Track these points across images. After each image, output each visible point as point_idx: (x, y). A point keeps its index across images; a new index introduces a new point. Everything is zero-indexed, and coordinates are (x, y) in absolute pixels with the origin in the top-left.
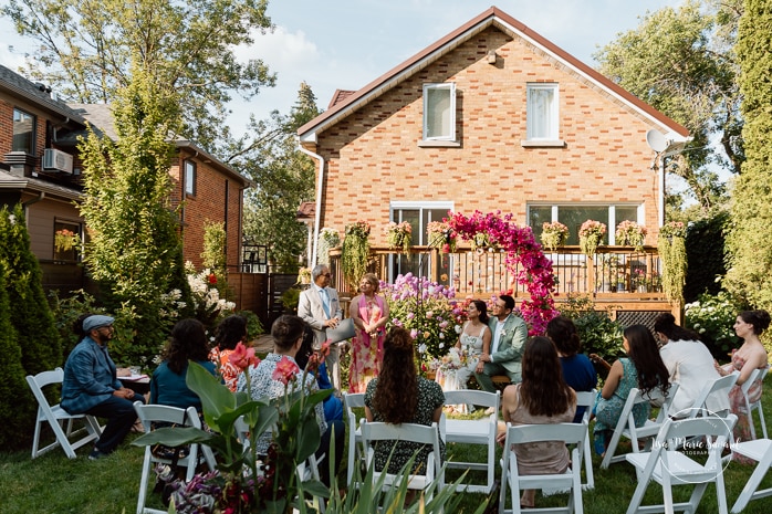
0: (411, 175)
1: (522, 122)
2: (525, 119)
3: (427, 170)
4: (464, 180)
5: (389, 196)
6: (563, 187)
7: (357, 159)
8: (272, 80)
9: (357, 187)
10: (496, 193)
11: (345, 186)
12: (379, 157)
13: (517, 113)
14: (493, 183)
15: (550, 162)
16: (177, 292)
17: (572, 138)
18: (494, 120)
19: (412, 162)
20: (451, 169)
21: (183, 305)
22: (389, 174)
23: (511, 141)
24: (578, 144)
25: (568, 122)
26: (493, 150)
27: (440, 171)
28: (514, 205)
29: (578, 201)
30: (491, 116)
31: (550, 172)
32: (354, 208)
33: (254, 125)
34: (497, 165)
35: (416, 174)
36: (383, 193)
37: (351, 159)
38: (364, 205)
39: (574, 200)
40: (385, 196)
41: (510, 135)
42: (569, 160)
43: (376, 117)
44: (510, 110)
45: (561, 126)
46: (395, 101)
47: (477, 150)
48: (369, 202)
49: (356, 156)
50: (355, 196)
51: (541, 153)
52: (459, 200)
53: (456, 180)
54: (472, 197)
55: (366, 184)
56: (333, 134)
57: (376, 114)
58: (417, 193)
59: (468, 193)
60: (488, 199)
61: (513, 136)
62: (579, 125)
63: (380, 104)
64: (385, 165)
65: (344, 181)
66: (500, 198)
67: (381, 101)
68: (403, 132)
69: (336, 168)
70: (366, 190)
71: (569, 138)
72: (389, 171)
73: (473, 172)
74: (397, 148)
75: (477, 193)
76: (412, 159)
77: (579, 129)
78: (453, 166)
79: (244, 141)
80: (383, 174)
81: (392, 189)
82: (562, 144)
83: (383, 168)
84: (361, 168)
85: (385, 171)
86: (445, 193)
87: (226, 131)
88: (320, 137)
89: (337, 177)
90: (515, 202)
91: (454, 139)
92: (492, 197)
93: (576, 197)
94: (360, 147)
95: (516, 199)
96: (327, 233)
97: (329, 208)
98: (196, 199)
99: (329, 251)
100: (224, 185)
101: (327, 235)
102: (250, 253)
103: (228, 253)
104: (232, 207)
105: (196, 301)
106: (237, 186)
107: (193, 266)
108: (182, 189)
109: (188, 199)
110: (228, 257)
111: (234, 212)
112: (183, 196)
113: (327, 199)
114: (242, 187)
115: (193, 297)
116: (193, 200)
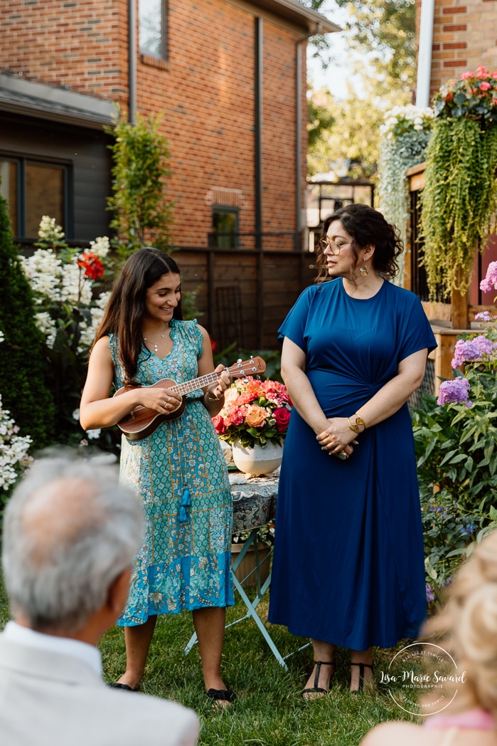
96: (402, 121)
97: (455, 55)
98: (169, 66)
99: (410, 178)
100: (250, 31)
101: (403, 128)
102: (331, 203)
103: (265, 203)
104: (274, 86)
105: (57, 326)
106: (288, 34)
107: (58, 232)
108: (129, 42)
109: (144, 69)
110: (266, 214)
111: (281, 98)
112: (129, 61)
113: (446, 29)
114: (302, 36)
115: (43, 318)
116: (160, 69)
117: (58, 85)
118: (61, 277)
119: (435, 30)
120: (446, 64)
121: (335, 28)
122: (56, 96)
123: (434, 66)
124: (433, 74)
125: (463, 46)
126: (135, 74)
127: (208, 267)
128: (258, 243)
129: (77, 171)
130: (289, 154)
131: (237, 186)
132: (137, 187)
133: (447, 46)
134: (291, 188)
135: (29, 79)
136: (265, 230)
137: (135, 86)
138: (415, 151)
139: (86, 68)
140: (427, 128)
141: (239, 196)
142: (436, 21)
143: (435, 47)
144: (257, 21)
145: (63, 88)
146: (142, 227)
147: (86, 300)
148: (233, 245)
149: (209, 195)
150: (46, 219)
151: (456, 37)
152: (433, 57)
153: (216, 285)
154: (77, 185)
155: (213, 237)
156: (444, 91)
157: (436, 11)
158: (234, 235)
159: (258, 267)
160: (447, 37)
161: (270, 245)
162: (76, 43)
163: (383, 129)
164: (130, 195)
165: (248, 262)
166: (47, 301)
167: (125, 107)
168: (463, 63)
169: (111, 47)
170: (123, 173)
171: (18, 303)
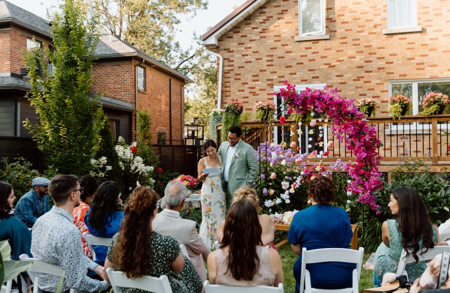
0: (289, 64)
1: (383, 14)
2: (385, 11)
3: (302, 60)
4: (334, 66)
5: (273, 82)
6: (421, 66)
7: (247, 55)
8: (205, 5)
9: (248, 77)
10: (362, 75)
11: (239, 77)
12: (264, 52)
13: (379, 7)
14: (358, 67)
15: (409, 46)
16: (104, 159)
17: (430, 23)
18: (358, 15)
19: (290, 54)
20: (322, 57)
21: (109, 168)
22: (272, 65)
23: (374, 31)
24: (435, 28)
25: (426, 10)
26: (358, 40)
27: (314, 60)
28: (377, 84)
29: (436, 78)
30: (355, 12)
31: (409, 54)
32: (246, 93)
33: (196, 38)
34: (362, 52)
35: (294, 64)
36: (268, 80)
37: (243, 55)
38: (253, 90)
39: (432, 78)
40: (270, 82)
41: (372, 26)
42: (426, 43)
43: (262, 21)
44: (372, 5)
45: (419, 13)
46: (275, 7)
47: (344, 41)
48: (258, 88)
49: (246, 53)
50: (247, 83)
51: (400, 39)
52: (330, 82)
53: (327, 66)
54: (340, 80)
55: (255, 74)
56: (228, 38)
57: (261, 18)
58: (295, 79)
59: (338, 76)
60: (354, 80)
61: (375, 26)
62: (436, 12)
63: (264, 10)
64: (269, 58)
65: (238, 72)
66: (365, 79)
67: (265, 8)
68: (282, 31)
69: (231, 63)
70: (255, 78)
71: (426, 24)
72: (273, 63)
73: (341, 58)
74: (279, 44)
75: (345, 76)
76: (291, 52)
77: (436, 15)
78: (324, 55)
79: (190, 51)
80: (268, 66)
81: (275, 77)
82: (420, 30)
83: (268, 61)
84: (250, 62)
85: (269, 63)
86: (317, 77)
87: (177, 45)
88: (220, 40)
89: (232, 70)
90: (378, 82)
91: (324, 33)
92: (358, 79)
93: (434, 75)
94: (249, 46)
95: (379, 79)
96: (216, 112)
97: (228, 94)
98: (146, 93)
99: (217, 127)
100: (168, 83)
101: (215, 114)
102: (191, 131)
103: (172, 131)
104: (175, 98)
105: (124, 165)
106: (179, 83)
107: (123, 140)
108: (135, 86)
109: (139, 94)
110: (173, 134)
111: (177, 102)
112: (135, 92)
113: (225, 87)
114: (183, 84)
115: (121, 163)
116: (144, 94)
117: (114, 98)
118: (124, 152)
119: (222, 87)
120: (225, 96)
121: (192, 82)
122: (114, 101)
123: (222, 96)
124: (222, 98)
125: (230, 91)
126: (137, 95)
127: (160, 150)
128: (171, 143)
129: (120, 122)
130: (179, 117)
131: (165, 126)
132: (143, 128)
133: (225, 91)
134: (180, 127)
135: (106, 96)
136: (173, 139)
137: (137, 99)
138: (219, 120)
139: (123, 93)
140: (221, 114)
141: (165, 129)
142: (222, 85)
143: (222, 92)
144: (170, 80)
145: (116, 99)
146: (144, 139)
147: (132, 159)
148: (164, 143)
149: (157, 129)
150: (120, 137)
151: (228, 89)
152: (222, 94)
153: (162, 154)
154: (121, 127)
155: (158, 141)
156: (226, 106)
157: (222, 82)
158: (164, 140)
159: (173, 149)
160: (225, 89)
161: (174, 143)
162: (120, 86)
163: (211, 114)
164: (141, 130)
165: (170, 148)
166: (121, 159)
167: (134, 105)
168: (230, 96)
169: (130, 88)
170: (139, 124)
171: (115, 159)
